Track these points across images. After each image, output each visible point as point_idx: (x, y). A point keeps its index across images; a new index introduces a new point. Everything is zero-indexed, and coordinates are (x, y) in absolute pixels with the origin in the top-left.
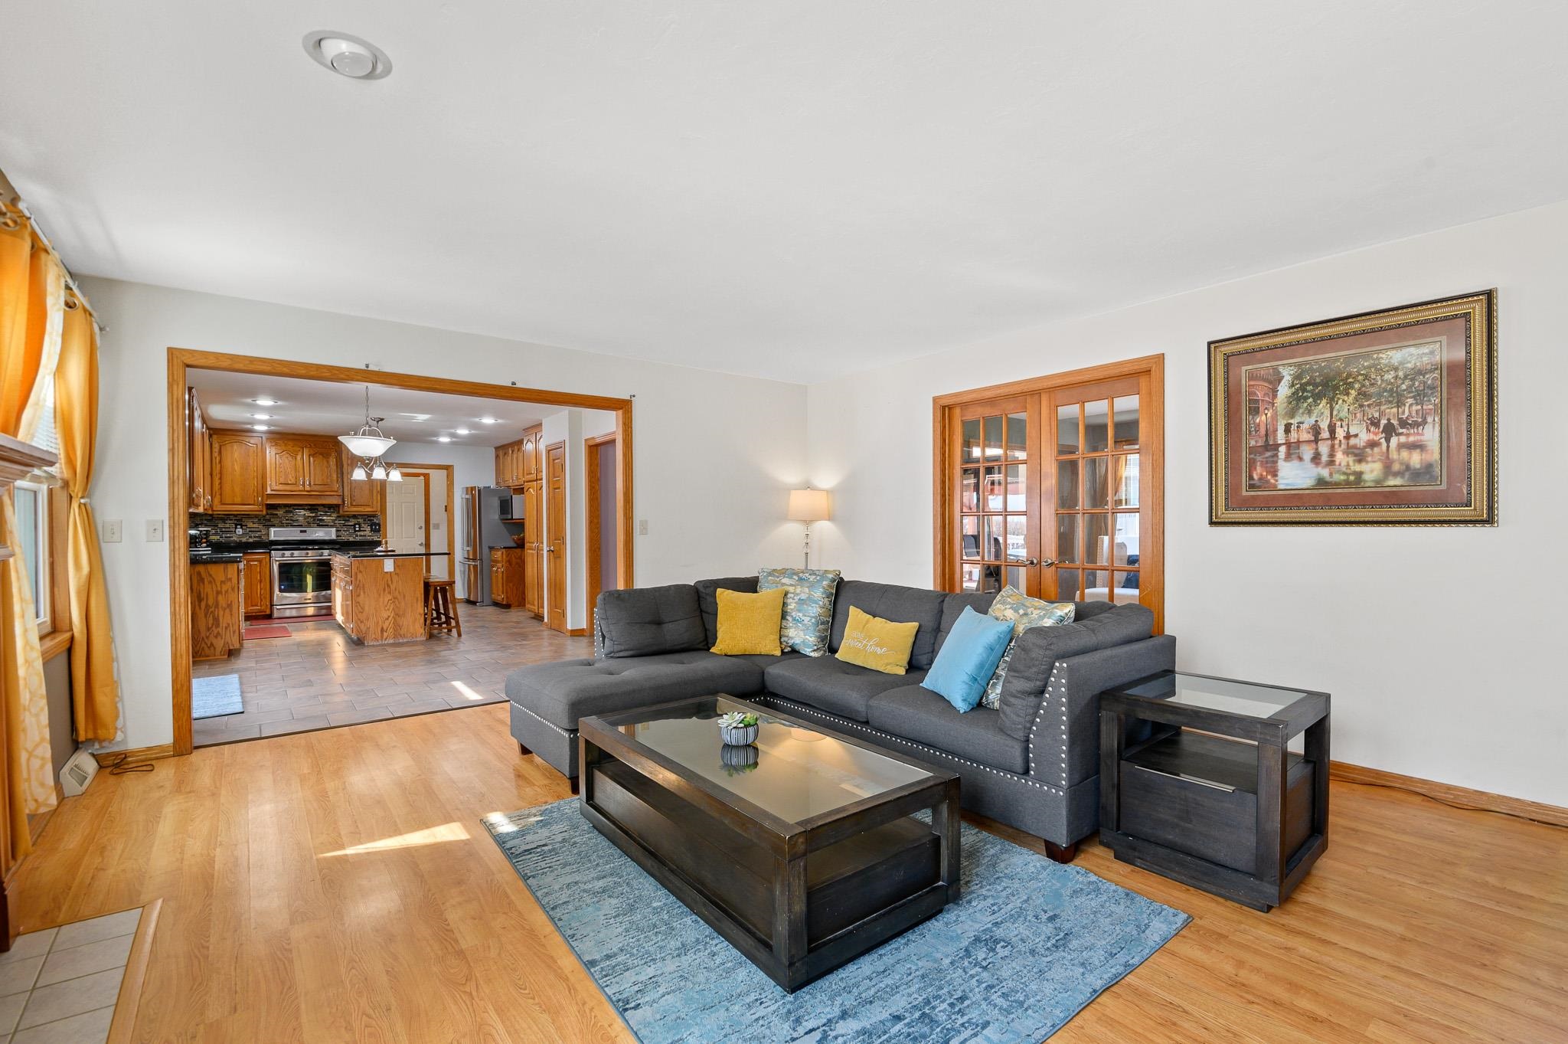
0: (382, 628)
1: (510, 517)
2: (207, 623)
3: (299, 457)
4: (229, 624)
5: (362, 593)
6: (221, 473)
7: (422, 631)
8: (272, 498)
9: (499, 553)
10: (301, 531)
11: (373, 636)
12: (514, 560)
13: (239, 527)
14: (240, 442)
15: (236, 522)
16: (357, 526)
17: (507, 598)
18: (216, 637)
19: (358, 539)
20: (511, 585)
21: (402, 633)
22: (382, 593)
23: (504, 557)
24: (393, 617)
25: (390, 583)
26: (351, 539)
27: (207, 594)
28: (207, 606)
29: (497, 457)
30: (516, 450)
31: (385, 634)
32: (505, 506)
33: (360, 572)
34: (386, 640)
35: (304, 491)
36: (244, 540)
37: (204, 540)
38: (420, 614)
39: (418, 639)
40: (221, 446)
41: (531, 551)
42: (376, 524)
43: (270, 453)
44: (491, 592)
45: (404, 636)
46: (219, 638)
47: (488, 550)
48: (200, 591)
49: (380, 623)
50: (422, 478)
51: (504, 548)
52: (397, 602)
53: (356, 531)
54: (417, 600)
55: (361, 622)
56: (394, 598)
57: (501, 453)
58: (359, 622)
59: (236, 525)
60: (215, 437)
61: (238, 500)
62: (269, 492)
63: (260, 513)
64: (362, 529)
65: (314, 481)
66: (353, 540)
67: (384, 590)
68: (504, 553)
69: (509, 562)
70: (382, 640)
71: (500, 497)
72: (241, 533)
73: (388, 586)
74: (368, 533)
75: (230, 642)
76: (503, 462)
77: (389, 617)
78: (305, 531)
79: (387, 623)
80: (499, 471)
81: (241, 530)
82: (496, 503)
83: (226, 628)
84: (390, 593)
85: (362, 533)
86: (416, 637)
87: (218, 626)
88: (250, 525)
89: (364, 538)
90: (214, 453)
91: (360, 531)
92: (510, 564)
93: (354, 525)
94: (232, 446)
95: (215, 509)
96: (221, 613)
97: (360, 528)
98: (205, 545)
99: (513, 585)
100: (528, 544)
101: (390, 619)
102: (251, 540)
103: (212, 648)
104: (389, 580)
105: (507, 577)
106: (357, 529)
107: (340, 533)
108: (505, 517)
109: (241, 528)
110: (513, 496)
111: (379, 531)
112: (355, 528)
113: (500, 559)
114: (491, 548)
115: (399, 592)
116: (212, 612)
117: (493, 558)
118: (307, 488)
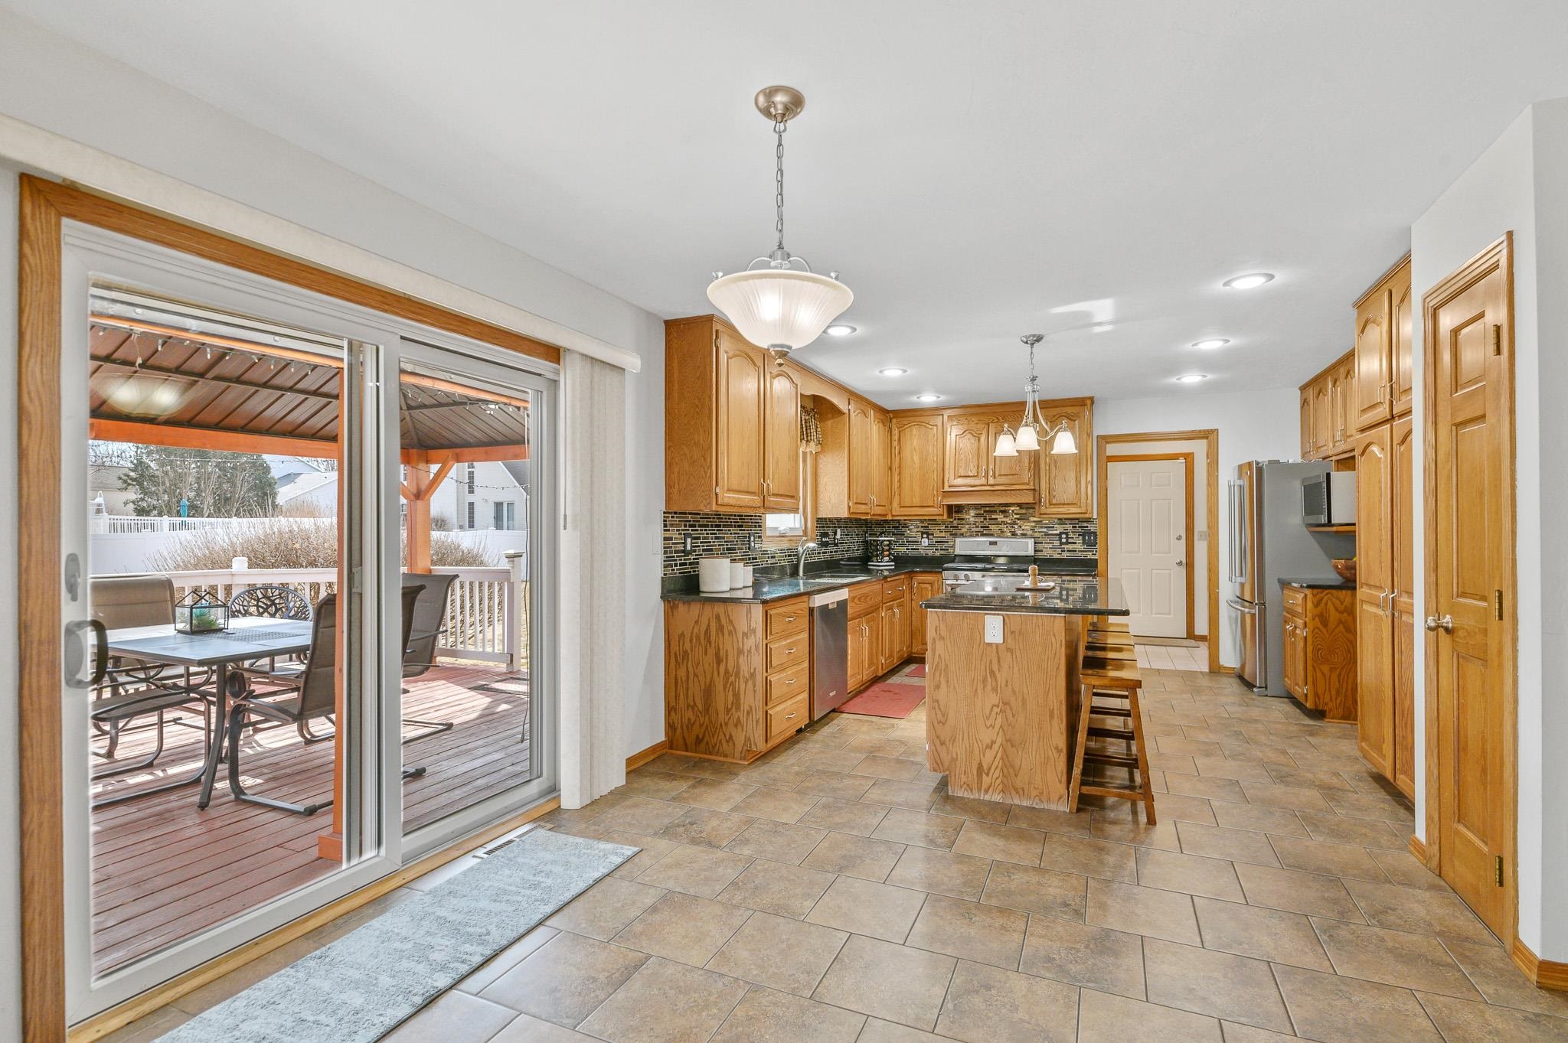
0: (980, 766)
1: (1324, 519)
2: (726, 700)
3: (983, 438)
4: (751, 707)
5: (943, 684)
6: (900, 467)
7: (1061, 788)
8: (950, 497)
9: (1300, 596)
10: (991, 543)
11: (963, 778)
12: (1333, 616)
13: (925, 536)
14: (920, 424)
15: (922, 530)
16: (1064, 536)
17: (1316, 695)
18: (736, 726)
19: (1065, 555)
20: (1326, 669)
21: (1019, 784)
22: (980, 686)
23: (1310, 605)
24: (1002, 744)
25: (995, 668)
26: (1056, 556)
27: (727, 652)
28: (727, 672)
29: (1305, 402)
30: (1342, 376)
31: (986, 780)
32: (1318, 495)
33: (942, 638)
34: (986, 791)
35: (987, 485)
36: (930, 553)
37: (886, 553)
38: (1057, 748)
39: (1053, 807)
40: (900, 432)
41: (1373, 609)
42: (1090, 533)
43: (953, 433)
44: (1283, 674)
45: (1020, 792)
46: (739, 727)
47: (1277, 587)
48: (719, 648)
49: (976, 752)
50: (1182, 460)
51: (1309, 587)
52: (1008, 711)
53: (1061, 544)
54: (1052, 716)
55: (942, 744)
56: (1005, 704)
57: (1311, 393)
58: (938, 743)
59: (923, 533)
60: (894, 421)
61: (917, 501)
62: (947, 489)
63: (941, 517)
64: (1070, 540)
65: (1000, 470)
66: (1058, 556)
67: (984, 681)
68: (1310, 596)
69: (1323, 619)
70: (979, 790)
71: (1303, 481)
72: (926, 544)
73: (992, 672)
74: (1079, 546)
75: (752, 739)
76: (1316, 410)
77: (993, 742)
78: (995, 543)
79: (990, 754)
80: (1308, 429)
81: (926, 540)
82: (1296, 491)
83: (748, 713)
84: (995, 690)
85: (1070, 547)
86: (1049, 800)
87: (738, 708)
88: (937, 534)
89: (1072, 554)
90: (893, 442)
91: (1067, 543)
92: (1325, 623)
93: (1060, 535)
94: (911, 431)
95: (894, 513)
96: (743, 686)
97: (1067, 538)
98: (887, 559)
99: (1332, 670)
100: (1365, 589)
101: (996, 747)
102: (938, 554)
103: (731, 744)
104: (995, 661)
105: (1316, 650)
106: (1064, 540)
107: (1040, 547)
108: (1313, 520)
109: (928, 537)
110: (1335, 475)
111: (1094, 544)
112: (1061, 538)
113: (1299, 610)
114: (1284, 584)
115: (1014, 692)
116: (732, 684)
117: (1287, 605)
118: (991, 481)
